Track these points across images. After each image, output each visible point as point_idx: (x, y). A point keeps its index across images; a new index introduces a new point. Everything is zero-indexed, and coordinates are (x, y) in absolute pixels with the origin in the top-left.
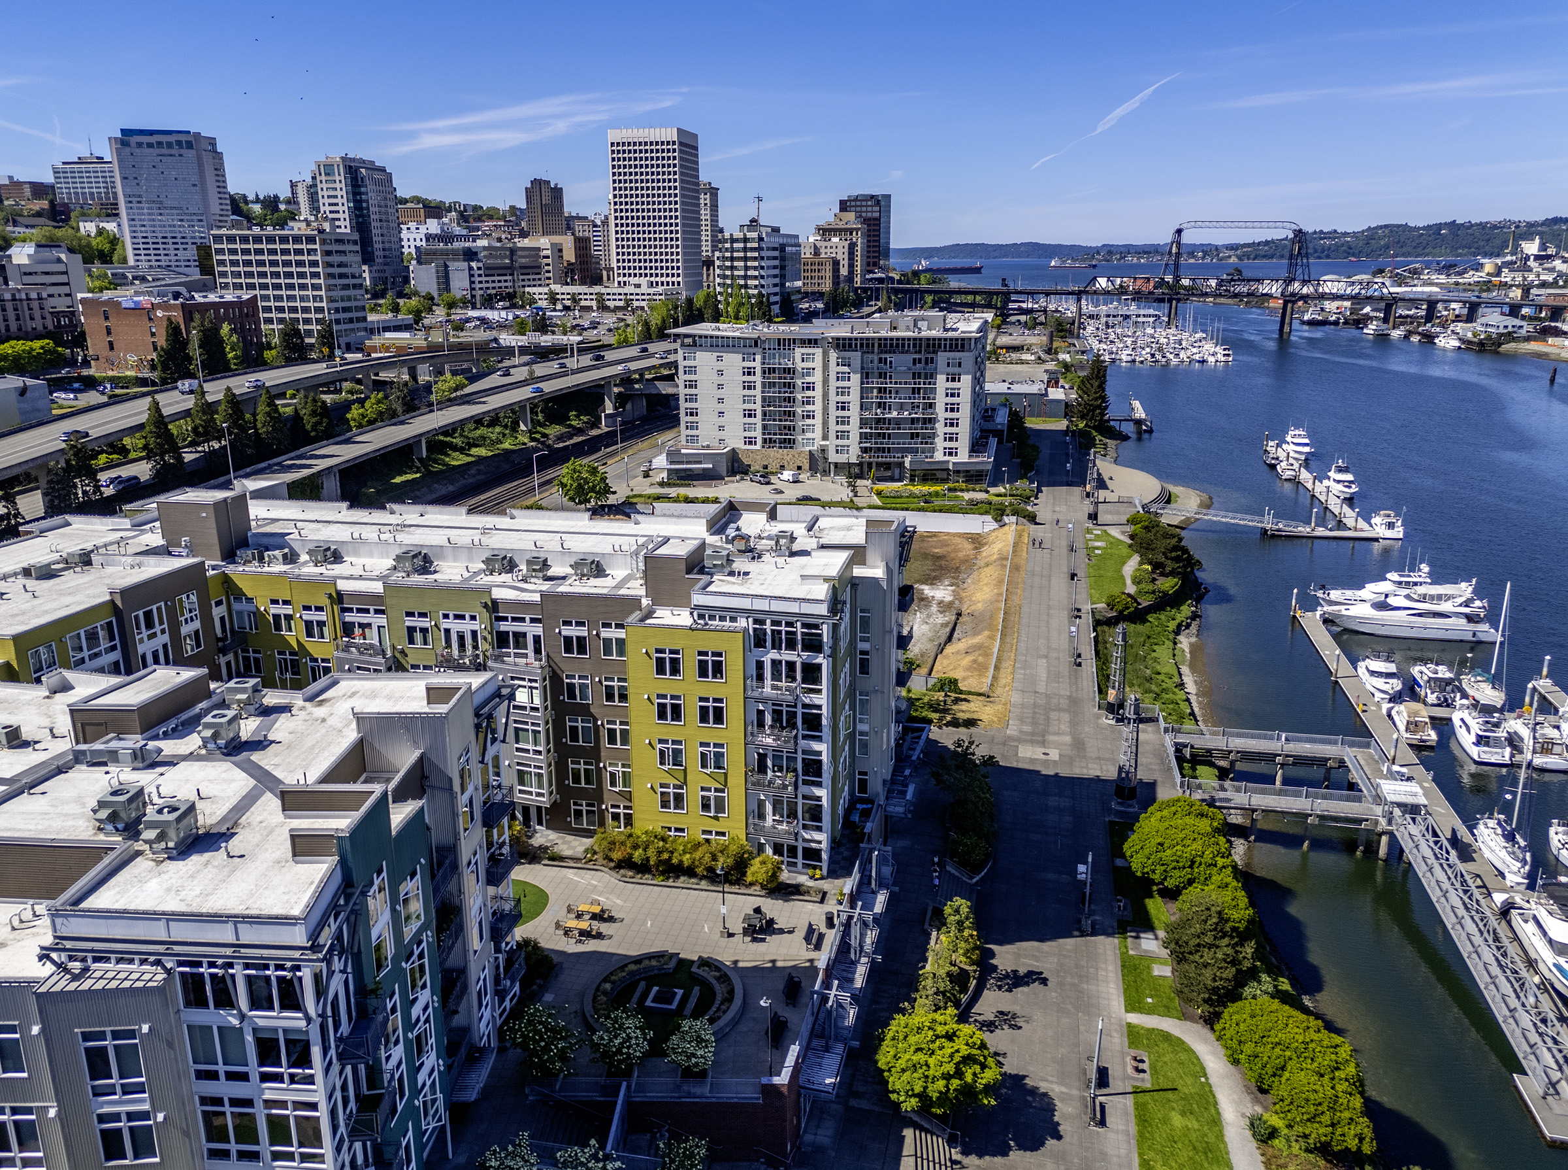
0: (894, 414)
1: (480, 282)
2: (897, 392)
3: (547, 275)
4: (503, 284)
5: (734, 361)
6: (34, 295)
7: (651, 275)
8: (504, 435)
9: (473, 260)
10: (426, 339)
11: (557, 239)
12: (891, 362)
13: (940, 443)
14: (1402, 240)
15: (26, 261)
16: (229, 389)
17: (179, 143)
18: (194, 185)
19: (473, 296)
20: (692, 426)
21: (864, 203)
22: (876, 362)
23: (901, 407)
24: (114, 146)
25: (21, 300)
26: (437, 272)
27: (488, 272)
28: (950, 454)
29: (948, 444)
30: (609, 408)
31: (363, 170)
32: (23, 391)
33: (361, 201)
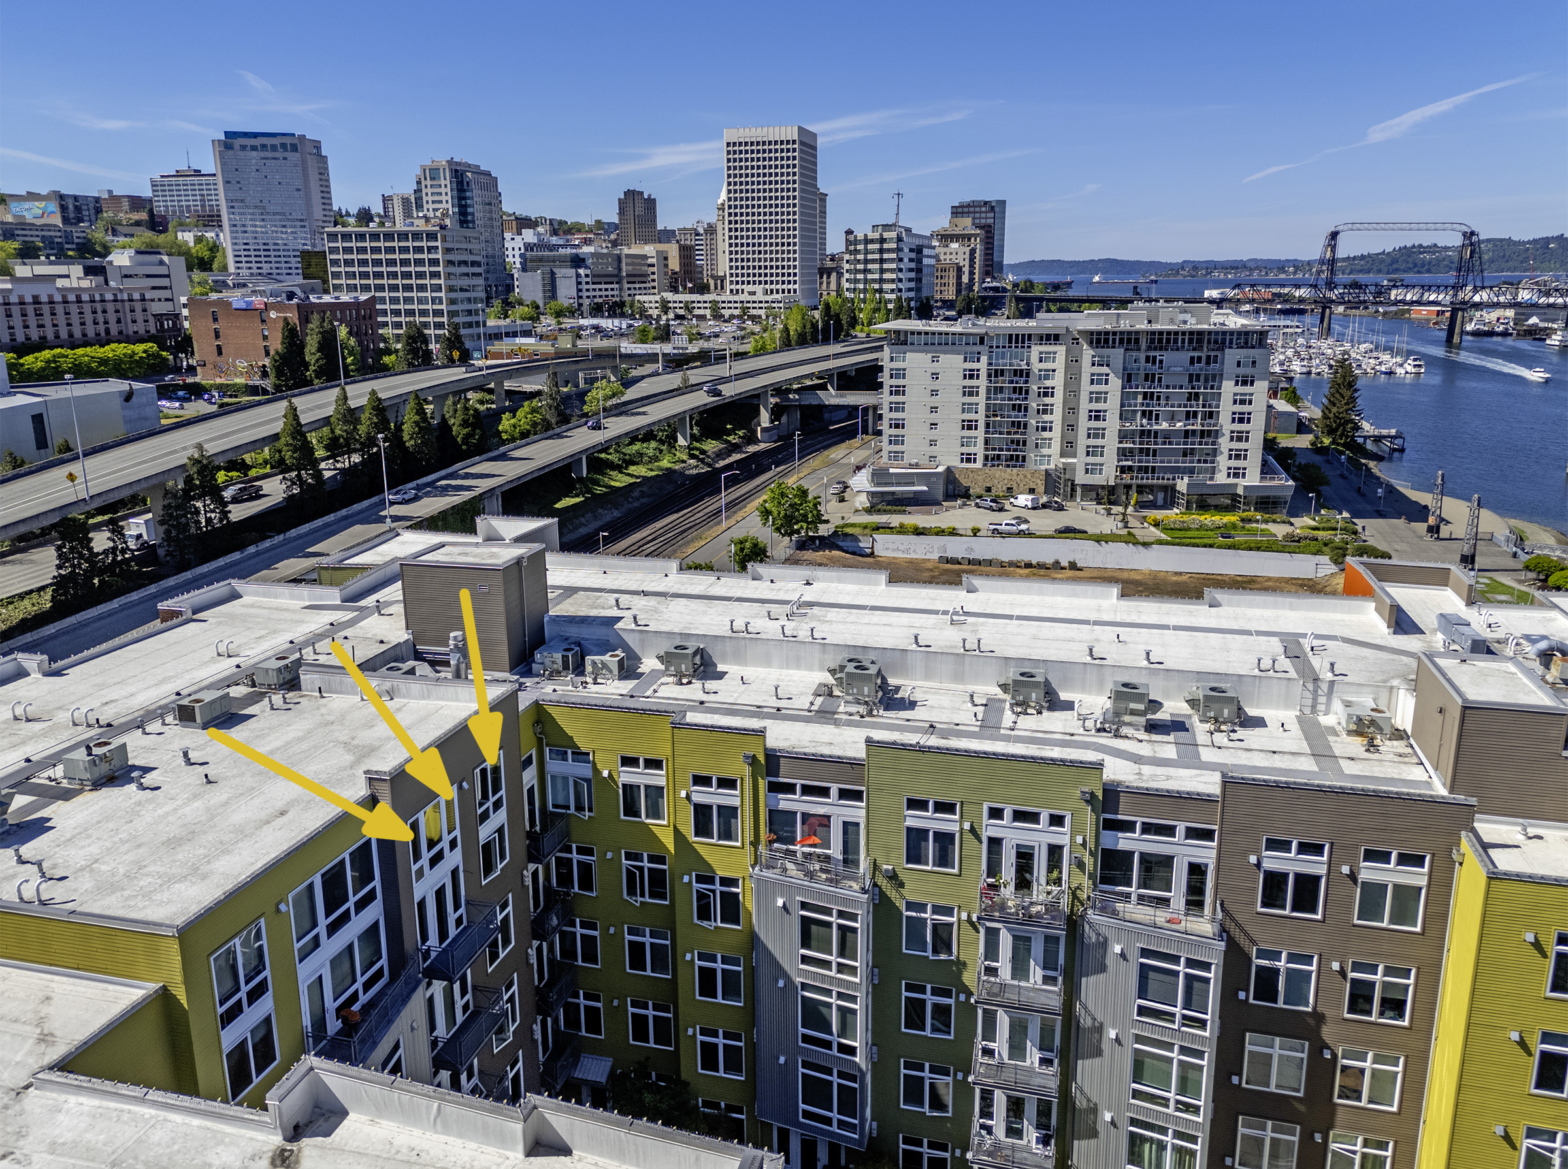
0: (1165, 425)
1: (588, 290)
2: (1167, 398)
3: (653, 284)
4: (610, 293)
5: (953, 364)
6: (136, 296)
7: (766, 282)
8: (661, 451)
9: (580, 267)
10: (553, 345)
11: (662, 247)
12: (1161, 362)
13: (1223, 462)
14: (1507, 254)
15: (128, 263)
16: (373, 393)
17: (284, 146)
18: (298, 190)
19: (580, 305)
20: (895, 441)
21: (978, 209)
22: (1143, 360)
23: (1172, 418)
24: (217, 149)
25: (123, 301)
26: (543, 279)
27: (596, 280)
28: (1236, 475)
29: (1234, 463)
30: (765, 418)
31: (469, 174)
32: (129, 396)
33: (466, 206)
